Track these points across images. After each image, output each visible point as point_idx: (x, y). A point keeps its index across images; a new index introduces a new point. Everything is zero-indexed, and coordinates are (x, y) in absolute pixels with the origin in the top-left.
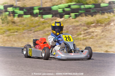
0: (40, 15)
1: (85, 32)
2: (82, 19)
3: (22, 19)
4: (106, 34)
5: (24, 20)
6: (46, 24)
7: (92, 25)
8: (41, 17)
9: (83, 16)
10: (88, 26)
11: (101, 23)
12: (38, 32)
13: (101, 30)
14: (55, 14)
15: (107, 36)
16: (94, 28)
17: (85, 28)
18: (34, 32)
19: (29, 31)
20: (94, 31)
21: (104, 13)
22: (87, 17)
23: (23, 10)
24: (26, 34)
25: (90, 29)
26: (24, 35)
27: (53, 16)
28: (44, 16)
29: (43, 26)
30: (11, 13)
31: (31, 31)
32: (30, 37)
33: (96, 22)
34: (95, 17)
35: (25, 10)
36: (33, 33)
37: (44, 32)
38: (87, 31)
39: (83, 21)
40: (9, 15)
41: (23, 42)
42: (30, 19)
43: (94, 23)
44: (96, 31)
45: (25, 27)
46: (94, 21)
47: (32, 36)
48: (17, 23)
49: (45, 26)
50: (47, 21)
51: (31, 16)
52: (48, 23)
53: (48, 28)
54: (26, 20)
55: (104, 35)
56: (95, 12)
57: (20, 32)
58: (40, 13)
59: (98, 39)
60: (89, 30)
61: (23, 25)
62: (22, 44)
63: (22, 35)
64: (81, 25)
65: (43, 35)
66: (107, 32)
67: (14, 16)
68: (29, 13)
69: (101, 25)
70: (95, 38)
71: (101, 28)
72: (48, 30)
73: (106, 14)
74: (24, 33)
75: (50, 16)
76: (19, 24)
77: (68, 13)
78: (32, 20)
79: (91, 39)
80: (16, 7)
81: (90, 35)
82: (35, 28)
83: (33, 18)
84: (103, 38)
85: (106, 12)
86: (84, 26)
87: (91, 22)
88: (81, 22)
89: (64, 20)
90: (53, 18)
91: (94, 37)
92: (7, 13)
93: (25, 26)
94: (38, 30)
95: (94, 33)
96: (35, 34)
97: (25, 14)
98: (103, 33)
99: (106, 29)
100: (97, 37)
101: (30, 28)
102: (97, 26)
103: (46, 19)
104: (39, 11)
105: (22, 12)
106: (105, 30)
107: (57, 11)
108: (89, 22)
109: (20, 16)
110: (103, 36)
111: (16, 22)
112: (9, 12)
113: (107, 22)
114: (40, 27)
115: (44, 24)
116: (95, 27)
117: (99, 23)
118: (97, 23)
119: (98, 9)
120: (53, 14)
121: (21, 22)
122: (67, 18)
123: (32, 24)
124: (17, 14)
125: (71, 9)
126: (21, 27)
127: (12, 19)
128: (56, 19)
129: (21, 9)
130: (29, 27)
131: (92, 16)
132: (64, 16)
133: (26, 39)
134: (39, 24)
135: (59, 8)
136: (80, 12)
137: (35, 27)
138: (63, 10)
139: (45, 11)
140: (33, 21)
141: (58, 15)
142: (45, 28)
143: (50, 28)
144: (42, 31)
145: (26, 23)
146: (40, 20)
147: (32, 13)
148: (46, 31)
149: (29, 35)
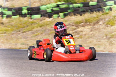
0: (28, 15)
1: (74, 31)
2: (70, 19)
3: (11, 19)
4: (94, 33)
5: (13, 21)
6: (35, 24)
7: (81, 24)
8: (30, 17)
9: (72, 16)
10: (77, 26)
11: (90, 22)
12: (27, 33)
13: (90, 29)
14: (43, 14)
15: (95, 36)
16: (83, 28)
17: (74, 27)
18: (23, 33)
19: (17, 31)
20: (82, 30)
21: (93, 12)
22: (76, 16)
23: (11, 11)
24: (15, 35)
25: (79, 28)
26: (13, 36)
27: (41, 16)
28: (33, 16)
29: (31, 26)
31: (20, 31)
32: (18, 38)
33: (85, 21)
34: (84, 16)
35: (13, 11)
36: (21, 34)
38: (76, 30)
39: (72, 20)
41: (11, 43)
42: (19, 20)
43: (82, 23)
44: (85, 30)
45: (13, 28)
46: (83, 20)
47: (20, 37)
48: (5, 24)
50: (35, 21)
51: (20, 16)
52: (37, 23)
53: (37, 28)
54: (15, 21)
55: (93, 34)
56: (84, 11)
57: (9, 33)
58: (29, 14)
59: (87, 39)
60: (78, 30)
61: (12, 25)
62: (10, 45)
63: (10, 36)
64: (70, 24)
65: (31, 36)
66: (96, 31)
67: (2, 17)
68: (18, 14)
69: (90, 24)
70: (83, 38)
71: (90, 27)
72: (36, 31)
73: (95, 12)
74: (13, 34)
75: (38, 16)
76: (7, 25)
77: (57, 13)
78: (21, 21)
79: (80, 39)
80: (4, 8)
81: (78, 34)
82: (24, 29)
83: (22, 19)
84: (91, 37)
85: (95, 10)
86: (73, 25)
87: (80, 21)
88: (70, 22)
89: (53, 20)
90: (42, 18)
91: (82, 36)
93: (14, 27)
94: (26, 30)
95: (83, 32)
96: (23, 35)
97: (14, 14)
98: (91, 32)
99: (95, 28)
100: (86, 36)
101: (19, 29)
102: (86, 25)
103: (35, 20)
104: (27, 11)
105: (10, 13)
106: (93, 29)
108: (78, 21)
109: (8, 16)
110: (91, 35)
113: (96, 21)
114: (29, 27)
115: (33, 25)
116: (83, 26)
117: (88, 22)
118: (86, 23)
119: (87, 8)
120: (41, 14)
121: (9, 23)
122: (56, 17)
123: (21, 25)
124: (6, 14)
125: (59, 8)
126: (9, 28)
127: (1, 20)
128: (45, 19)
129: (9, 9)
130: (17, 28)
131: (81, 15)
132: (53, 15)
133: (15, 40)
134: (28, 24)
135: (47, 7)
136: (69, 11)
137: (24, 27)
138: (52, 10)
139: (34, 11)
140: (22, 21)
141: (47, 15)
142: (33, 28)
143: (39, 28)
144: (31, 32)
145: (15, 24)
146: (29, 20)
147: (21, 14)
148: (35, 31)
149: (17, 35)
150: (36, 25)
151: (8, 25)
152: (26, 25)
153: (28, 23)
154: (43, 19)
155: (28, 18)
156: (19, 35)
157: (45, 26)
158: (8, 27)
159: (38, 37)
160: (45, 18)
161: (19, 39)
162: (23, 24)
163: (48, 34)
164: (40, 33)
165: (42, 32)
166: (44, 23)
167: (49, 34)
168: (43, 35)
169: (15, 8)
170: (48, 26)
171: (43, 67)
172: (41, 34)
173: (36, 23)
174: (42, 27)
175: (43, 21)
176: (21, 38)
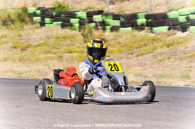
0: (147, 26)
3: (118, 34)
5: (121, 36)
6: (157, 42)
8: (149, 31)
12: (145, 56)
14: (173, 25)
18: (137, 56)
19: (129, 54)
23: (119, 19)
24: (124, 60)
26: (121, 62)
27: (169, 29)
28: (155, 29)
29: (152, 45)
30: (98, 24)
31: (132, 54)
32: (130, 64)
35: (122, 19)
36: (135, 58)
37: (154, 56)
40: (96, 28)
42: (131, 34)
45: (122, 48)
47: (133, 63)
48: (108, 41)
49: (156, 45)
50: (159, 37)
51: (133, 29)
52: (161, 41)
53: (162, 49)
54: (124, 36)
57: (114, 57)
58: (148, 24)
61: (120, 44)
65: (152, 61)
67: (104, 29)
68: (130, 25)
72: (161, 53)
74: (121, 58)
75: (164, 29)
76: (112, 43)
78: (134, 36)
80: (107, 15)
82: (139, 49)
83: (136, 32)
89: (188, 35)
90: (170, 31)
92: (93, 25)
93: (122, 46)
94: (143, 52)
96: (138, 59)
97: (123, 25)
101: (131, 50)
103: (158, 34)
104: (146, 20)
105: (117, 23)
107: (176, 20)
109: (114, 29)
111: (107, 39)
112: (96, 22)
114: (147, 47)
115: (155, 42)
120: (169, 25)
121: (115, 39)
123: (134, 42)
124: (110, 25)
126: (115, 49)
127: (101, 35)
128: (175, 34)
129: (116, 17)
130: (128, 48)
132: (188, 27)
134: (146, 42)
137: (140, 47)
138: (188, 18)
139: (156, 20)
140: (136, 37)
141: (179, 26)
142: (155, 48)
143: (165, 49)
144: (151, 55)
145: (125, 41)
146: (148, 35)
147: (135, 25)
148: (158, 54)
149: (129, 61)
150: (160, 44)
151: (114, 43)
152: (143, 44)
153: (147, 40)
154: (173, 33)
155: (147, 31)
156: (131, 60)
157: (176, 45)
158: (113, 47)
159: (163, 63)
160: (176, 31)
161: (130, 66)
162: (139, 41)
163: (180, 59)
164: (166, 58)
165: (169, 55)
166: (173, 40)
167: (183, 60)
168: (172, 60)
169: (126, 15)
170: (180, 44)
171: (170, 114)
172: (169, 58)
173: (159, 40)
174: (171, 47)
175: (171, 38)
176: (135, 66)
